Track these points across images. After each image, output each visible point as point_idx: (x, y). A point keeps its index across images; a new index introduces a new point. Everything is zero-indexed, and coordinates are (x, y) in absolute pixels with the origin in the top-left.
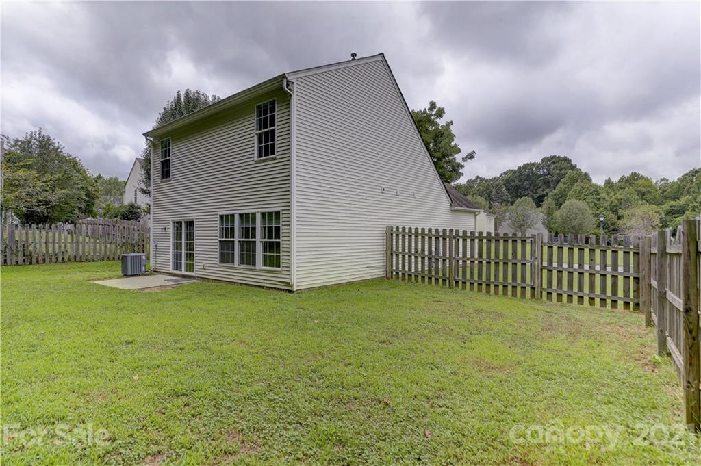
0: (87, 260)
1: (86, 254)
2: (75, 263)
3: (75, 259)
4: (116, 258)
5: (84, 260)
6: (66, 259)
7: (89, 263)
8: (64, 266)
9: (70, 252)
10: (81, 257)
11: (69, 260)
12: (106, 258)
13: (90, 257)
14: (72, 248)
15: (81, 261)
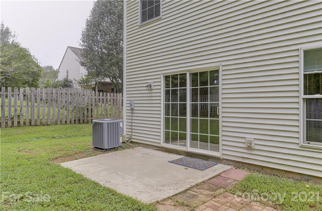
0: (42, 124)
1: (41, 117)
2: (30, 127)
3: (31, 123)
4: (68, 122)
5: (38, 123)
6: (22, 123)
7: (43, 127)
8: (20, 130)
9: (26, 116)
10: (36, 121)
11: (25, 124)
12: (59, 122)
13: (44, 121)
14: (28, 111)
15: (36, 125)
